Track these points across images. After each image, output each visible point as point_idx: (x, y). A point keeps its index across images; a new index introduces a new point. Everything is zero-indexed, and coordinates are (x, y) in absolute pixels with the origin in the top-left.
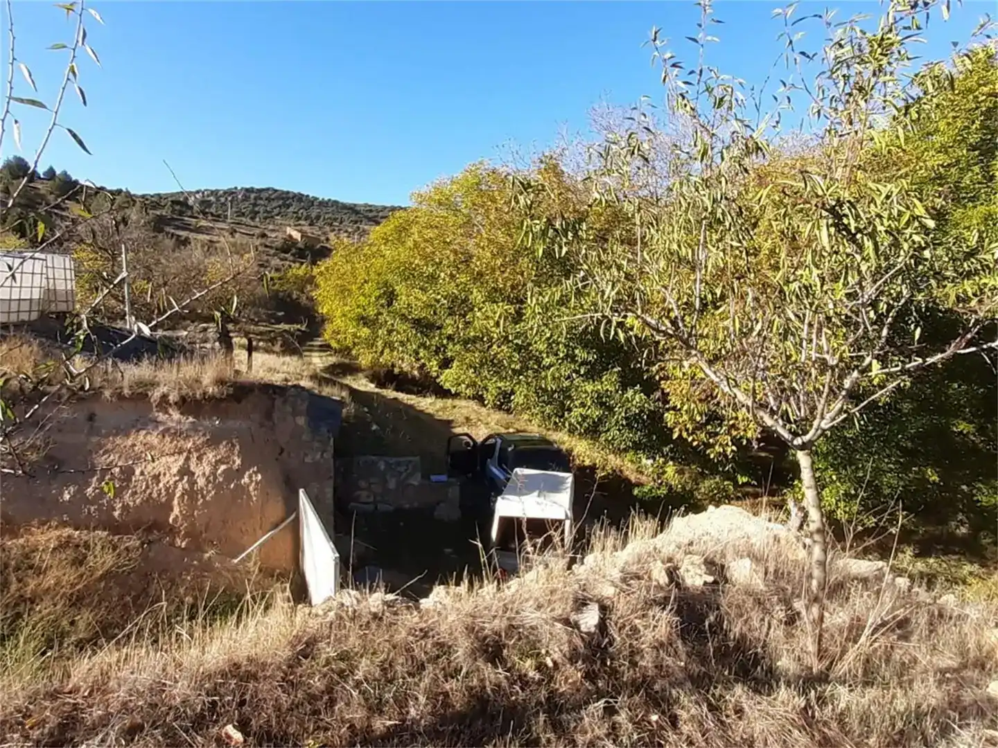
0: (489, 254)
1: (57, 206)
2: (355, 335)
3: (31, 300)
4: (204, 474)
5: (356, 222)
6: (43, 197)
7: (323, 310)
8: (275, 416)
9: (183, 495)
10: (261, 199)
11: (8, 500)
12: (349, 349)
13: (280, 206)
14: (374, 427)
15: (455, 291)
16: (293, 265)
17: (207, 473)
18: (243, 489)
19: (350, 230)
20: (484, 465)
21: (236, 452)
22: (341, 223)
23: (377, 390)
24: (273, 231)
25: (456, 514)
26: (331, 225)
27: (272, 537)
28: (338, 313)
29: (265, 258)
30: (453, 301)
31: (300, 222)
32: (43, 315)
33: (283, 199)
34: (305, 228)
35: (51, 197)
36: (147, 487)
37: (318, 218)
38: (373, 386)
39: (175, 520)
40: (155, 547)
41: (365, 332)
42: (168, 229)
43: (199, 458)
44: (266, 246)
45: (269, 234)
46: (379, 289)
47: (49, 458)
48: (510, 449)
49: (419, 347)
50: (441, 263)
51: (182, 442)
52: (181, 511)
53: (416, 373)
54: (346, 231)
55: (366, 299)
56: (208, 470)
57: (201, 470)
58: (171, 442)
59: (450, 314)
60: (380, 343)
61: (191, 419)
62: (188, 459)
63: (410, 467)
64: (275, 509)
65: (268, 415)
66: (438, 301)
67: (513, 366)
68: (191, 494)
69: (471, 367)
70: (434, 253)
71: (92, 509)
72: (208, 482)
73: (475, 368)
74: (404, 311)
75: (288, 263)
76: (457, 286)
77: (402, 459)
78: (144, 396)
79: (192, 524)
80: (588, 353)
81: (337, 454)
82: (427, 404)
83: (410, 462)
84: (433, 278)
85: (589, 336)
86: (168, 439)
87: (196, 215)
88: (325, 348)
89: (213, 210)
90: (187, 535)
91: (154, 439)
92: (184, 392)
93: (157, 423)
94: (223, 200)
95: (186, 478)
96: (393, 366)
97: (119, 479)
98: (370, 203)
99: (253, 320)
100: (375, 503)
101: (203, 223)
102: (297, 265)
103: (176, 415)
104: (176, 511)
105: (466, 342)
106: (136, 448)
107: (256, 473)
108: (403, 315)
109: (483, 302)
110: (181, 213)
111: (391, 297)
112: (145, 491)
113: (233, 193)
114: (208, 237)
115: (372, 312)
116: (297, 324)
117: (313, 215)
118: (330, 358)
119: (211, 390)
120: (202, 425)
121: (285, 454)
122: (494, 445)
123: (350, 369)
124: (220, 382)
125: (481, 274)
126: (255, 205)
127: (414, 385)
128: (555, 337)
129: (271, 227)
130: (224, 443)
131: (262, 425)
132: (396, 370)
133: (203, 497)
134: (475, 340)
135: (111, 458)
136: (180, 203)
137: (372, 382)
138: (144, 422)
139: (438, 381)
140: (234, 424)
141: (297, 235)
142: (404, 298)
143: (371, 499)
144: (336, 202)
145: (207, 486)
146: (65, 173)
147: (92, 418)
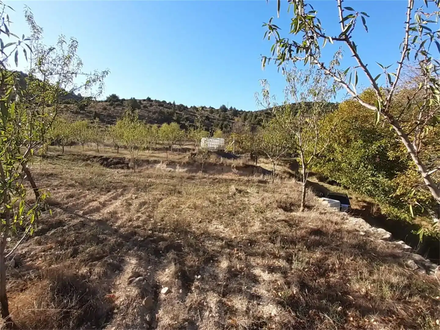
1: (232, 119)
23: (318, 182)
32: (218, 150)
35: (230, 116)
51: (236, 175)
61: (238, 171)
78: (231, 165)
86: (234, 174)
91: (231, 174)
92: (237, 165)
93: (232, 171)
103: (235, 170)
119: (241, 165)
136: (268, 113)
137: (318, 179)
140: (245, 172)
146: (235, 108)
147: (222, 169)
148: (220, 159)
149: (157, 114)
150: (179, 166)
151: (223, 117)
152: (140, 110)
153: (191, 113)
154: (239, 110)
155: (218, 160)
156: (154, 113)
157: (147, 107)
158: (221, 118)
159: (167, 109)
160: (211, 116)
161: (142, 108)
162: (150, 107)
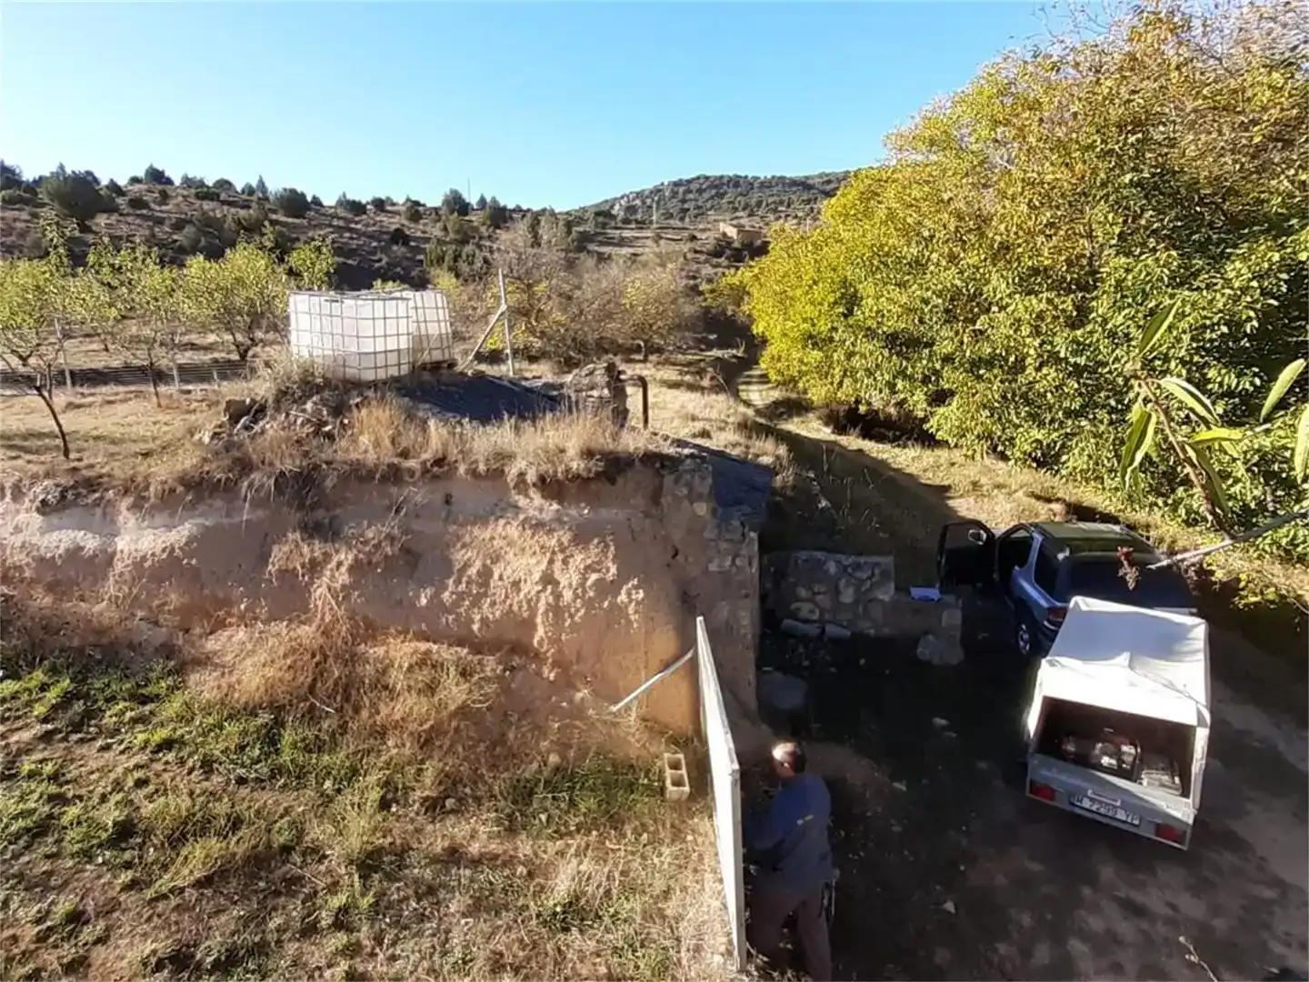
0: (1024, 208)
1: (489, 238)
2: (801, 361)
3: (399, 351)
4: (570, 585)
5: (809, 202)
6: (476, 229)
7: (758, 329)
8: (666, 500)
9: (546, 612)
10: (691, 192)
11: (367, 600)
12: (793, 380)
13: (712, 198)
14: (824, 503)
15: (958, 282)
16: (727, 272)
17: (574, 583)
18: (622, 610)
19: (800, 214)
20: (1007, 578)
21: (610, 556)
22: (789, 206)
23: (833, 437)
24: (704, 230)
25: (955, 656)
26: (775, 211)
27: (662, 681)
28: (776, 332)
29: (695, 267)
30: (952, 300)
31: (737, 214)
32: (416, 368)
33: (716, 186)
34: (742, 221)
35: (483, 229)
36: (507, 597)
37: (759, 204)
38: (828, 430)
39: (541, 642)
40: (520, 675)
41: (816, 355)
42: (592, 247)
43: (565, 562)
44: (696, 252)
45: (699, 235)
46: (833, 292)
47: (406, 550)
48: (1061, 556)
49: (895, 377)
50: (932, 237)
51: (545, 538)
52: (546, 633)
53: (892, 410)
54: (796, 217)
55: (813, 308)
56: (575, 579)
57: (568, 578)
58: (532, 538)
59: (946, 321)
60: (837, 371)
61: (555, 506)
62: (551, 562)
63: (877, 572)
64: (665, 642)
65: (655, 498)
66: (926, 302)
67: (1066, 404)
68: (557, 610)
69: (985, 407)
70: (920, 223)
71: (451, 618)
72: (576, 597)
73: (992, 410)
74: (869, 323)
75: (721, 270)
76: (961, 272)
77: (862, 560)
78: (500, 473)
79: (560, 651)
80: (1239, 376)
81: (764, 547)
82: (906, 458)
83: (877, 564)
84: (918, 265)
85: (1245, 343)
86: (529, 532)
87: (620, 225)
88: (764, 379)
89: (639, 217)
90: (555, 664)
91: (513, 531)
92: (544, 468)
93: (517, 509)
94: (649, 201)
95: (549, 588)
96: (858, 402)
97: (477, 584)
98: (827, 171)
99: (679, 348)
100: (822, 623)
101: (626, 234)
102: (732, 271)
103: (537, 499)
104: (540, 632)
105: (975, 364)
106: (495, 543)
107: (636, 587)
108: (869, 329)
109: (1010, 296)
110: (604, 225)
111: (851, 301)
112: (504, 602)
113: (659, 191)
114: (631, 250)
115: (823, 327)
116: (732, 347)
117: (753, 202)
118: (772, 393)
119: (575, 467)
120: (567, 515)
121: (680, 558)
122: (1027, 542)
123: (797, 407)
124: (588, 454)
125: (1006, 247)
126: (684, 201)
127: (889, 429)
128: (1164, 349)
129: (701, 226)
130: (596, 541)
131: (647, 515)
132: (862, 409)
133: (572, 616)
134: (989, 363)
135: (468, 557)
136: (603, 214)
137: (827, 424)
138: (501, 508)
139: (925, 427)
140: (610, 514)
141: (732, 232)
142: (870, 301)
143: (816, 617)
144: (782, 178)
145: (574, 601)
147: (448, 500)
148: (424, 425)
149: (189, 230)
150: (136, 507)
151: (458, 232)
152: (115, 217)
153: (335, 222)
154: (511, 206)
155: (410, 437)
156: (179, 226)
157: (145, 205)
158: (452, 235)
159: (233, 210)
160: (415, 230)
161: (125, 208)
162: (161, 204)
